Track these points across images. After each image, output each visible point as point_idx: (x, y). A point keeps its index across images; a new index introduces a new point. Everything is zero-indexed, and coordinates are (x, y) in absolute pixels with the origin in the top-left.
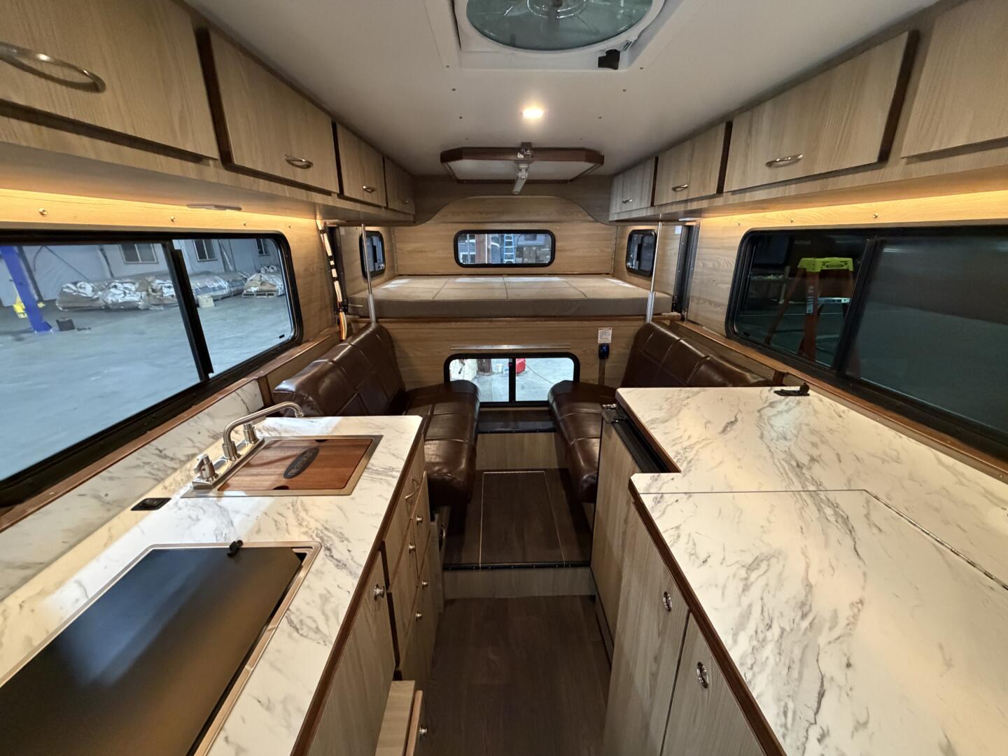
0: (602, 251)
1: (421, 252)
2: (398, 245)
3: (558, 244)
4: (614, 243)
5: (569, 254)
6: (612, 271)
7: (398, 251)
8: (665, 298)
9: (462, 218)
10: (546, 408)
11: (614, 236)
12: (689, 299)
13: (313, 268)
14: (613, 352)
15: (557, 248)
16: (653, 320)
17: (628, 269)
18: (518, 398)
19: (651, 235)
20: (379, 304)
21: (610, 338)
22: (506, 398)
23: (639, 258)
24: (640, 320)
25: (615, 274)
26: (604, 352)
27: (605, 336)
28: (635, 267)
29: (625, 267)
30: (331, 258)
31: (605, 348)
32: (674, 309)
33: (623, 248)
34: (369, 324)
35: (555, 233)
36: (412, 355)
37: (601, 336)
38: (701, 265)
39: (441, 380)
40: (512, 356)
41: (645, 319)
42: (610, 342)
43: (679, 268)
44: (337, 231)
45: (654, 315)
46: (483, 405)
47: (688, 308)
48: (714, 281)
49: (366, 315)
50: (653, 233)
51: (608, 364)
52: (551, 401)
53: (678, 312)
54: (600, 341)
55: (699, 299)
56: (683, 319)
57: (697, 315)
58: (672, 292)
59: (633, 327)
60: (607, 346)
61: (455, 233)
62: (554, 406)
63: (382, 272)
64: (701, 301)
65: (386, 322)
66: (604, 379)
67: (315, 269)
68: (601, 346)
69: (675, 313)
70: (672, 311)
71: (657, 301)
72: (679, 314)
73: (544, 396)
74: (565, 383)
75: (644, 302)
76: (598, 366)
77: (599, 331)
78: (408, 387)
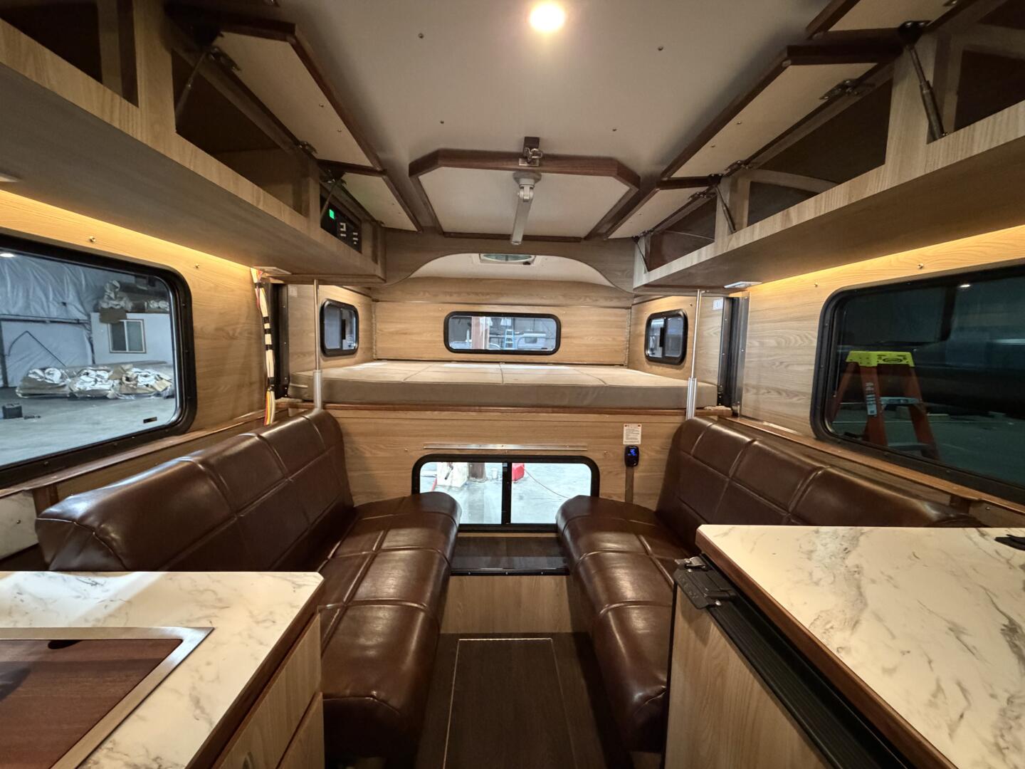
0: (614, 339)
1: (405, 334)
2: (379, 326)
3: (563, 330)
4: (628, 331)
5: (576, 341)
6: (626, 362)
7: (378, 331)
8: (708, 387)
9: (455, 298)
10: (552, 535)
11: (627, 324)
12: (741, 390)
13: (234, 330)
14: (644, 457)
15: (562, 335)
16: (696, 415)
17: (647, 357)
18: (514, 520)
19: (679, 315)
20: (329, 385)
21: (639, 437)
22: (495, 517)
23: (662, 344)
24: (676, 415)
25: (631, 364)
26: (632, 457)
27: (633, 435)
28: (658, 354)
29: (644, 356)
30: (266, 320)
31: (632, 451)
32: (720, 402)
33: (640, 335)
34: (311, 409)
35: (561, 318)
36: (368, 455)
37: (627, 435)
38: (757, 344)
39: (407, 491)
40: (508, 459)
41: (685, 414)
42: (640, 443)
43: (723, 350)
44: (284, 290)
45: (697, 408)
46: (463, 528)
47: (740, 400)
48: (781, 363)
49: (310, 399)
50: (681, 313)
51: (638, 473)
52: (562, 525)
53: (726, 406)
54: (627, 441)
55: (757, 388)
56: (735, 415)
57: (756, 409)
58: (716, 381)
59: (669, 424)
60: (637, 450)
61: (445, 314)
62: (567, 534)
63: (352, 352)
64: (763, 391)
65: (336, 408)
66: (632, 494)
67: (238, 331)
68: (628, 449)
69: (722, 408)
70: (718, 405)
71: (700, 392)
72: (729, 409)
73: (550, 516)
74: (579, 498)
75: (681, 393)
76: (624, 476)
77: (625, 428)
78: (359, 501)
